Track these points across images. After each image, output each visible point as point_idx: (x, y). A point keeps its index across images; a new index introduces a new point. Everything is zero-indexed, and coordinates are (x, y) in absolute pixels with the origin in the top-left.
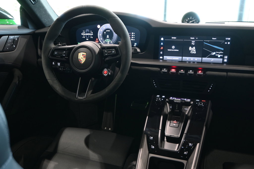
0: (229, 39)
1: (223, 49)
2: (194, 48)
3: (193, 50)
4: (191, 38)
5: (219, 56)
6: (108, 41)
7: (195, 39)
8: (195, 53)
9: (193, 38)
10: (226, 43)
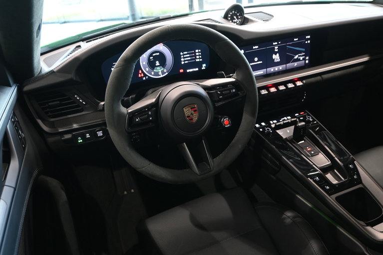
0: (309, 37)
1: (304, 50)
2: (278, 54)
3: (276, 57)
4: (274, 44)
5: (301, 58)
6: (160, 71)
7: (278, 44)
8: (279, 60)
9: (276, 43)
10: (306, 42)
